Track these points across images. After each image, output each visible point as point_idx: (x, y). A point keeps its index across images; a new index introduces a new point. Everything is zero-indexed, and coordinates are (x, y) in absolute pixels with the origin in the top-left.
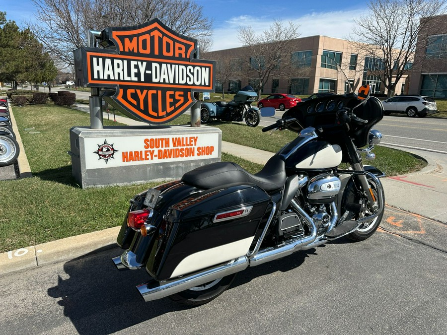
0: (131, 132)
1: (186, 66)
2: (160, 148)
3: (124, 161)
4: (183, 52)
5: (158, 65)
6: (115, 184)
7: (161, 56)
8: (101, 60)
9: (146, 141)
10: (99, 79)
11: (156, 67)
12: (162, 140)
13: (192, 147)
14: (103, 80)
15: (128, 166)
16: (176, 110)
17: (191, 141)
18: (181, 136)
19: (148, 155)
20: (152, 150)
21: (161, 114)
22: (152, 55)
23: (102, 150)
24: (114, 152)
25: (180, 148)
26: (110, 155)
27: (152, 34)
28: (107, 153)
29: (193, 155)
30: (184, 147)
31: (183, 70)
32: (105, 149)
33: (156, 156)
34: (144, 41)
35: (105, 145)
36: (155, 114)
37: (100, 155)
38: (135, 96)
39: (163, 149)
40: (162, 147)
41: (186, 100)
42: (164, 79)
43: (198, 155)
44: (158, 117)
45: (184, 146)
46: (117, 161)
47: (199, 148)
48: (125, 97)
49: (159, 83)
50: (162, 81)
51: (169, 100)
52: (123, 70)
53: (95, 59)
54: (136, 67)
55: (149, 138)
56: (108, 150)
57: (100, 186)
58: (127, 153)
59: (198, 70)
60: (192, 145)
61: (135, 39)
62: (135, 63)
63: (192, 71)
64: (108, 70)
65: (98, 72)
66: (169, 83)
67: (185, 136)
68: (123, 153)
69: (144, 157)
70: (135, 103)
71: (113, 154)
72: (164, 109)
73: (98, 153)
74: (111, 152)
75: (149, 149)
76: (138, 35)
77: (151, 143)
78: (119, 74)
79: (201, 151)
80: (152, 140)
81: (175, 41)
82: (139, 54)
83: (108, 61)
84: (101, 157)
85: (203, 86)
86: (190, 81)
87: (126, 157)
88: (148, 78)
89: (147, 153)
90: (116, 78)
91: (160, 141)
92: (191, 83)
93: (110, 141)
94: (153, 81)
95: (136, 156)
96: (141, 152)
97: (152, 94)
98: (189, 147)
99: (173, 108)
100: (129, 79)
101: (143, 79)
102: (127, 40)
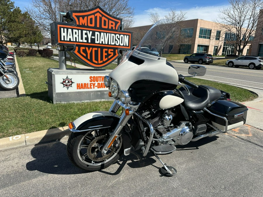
0: (82, 72)
2: (99, 82)
3: (77, 89)
4: (113, 26)
6: (72, 102)
7: (100, 28)
8: (65, 30)
9: (91, 77)
10: (64, 41)
11: (97, 35)
12: (100, 77)
14: (67, 41)
15: (80, 92)
19: (92, 86)
20: (94, 83)
22: (95, 27)
23: (65, 82)
24: (72, 83)
26: (69, 85)
28: (68, 84)
32: (67, 82)
33: (96, 86)
35: (67, 79)
37: (64, 85)
38: (85, 51)
39: (100, 83)
40: (100, 81)
41: (115, 54)
46: (73, 89)
48: (79, 51)
52: (78, 36)
53: (62, 29)
54: (86, 34)
55: (93, 76)
56: (69, 82)
57: (63, 102)
58: (79, 84)
61: (86, 18)
62: (86, 32)
63: (119, 37)
64: (70, 35)
65: (64, 36)
68: (77, 84)
69: (89, 87)
70: (85, 55)
71: (71, 85)
73: (63, 83)
74: (71, 83)
75: (93, 82)
76: (87, 16)
77: (93, 79)
78: (76, 38)
80: (94, 77)
81: (109, 19)
82: (88, 27)
83: (70, 30)
84: (65, 86)
87: (79, 86)
88: (93, 41)
89: (91, 85)
90: (74, 40)
91: (99, 78)
93: (70, 77)
94: (96, 43)
95: (85, 86)
96: (88, 84)
97: (95, 50)
100: (82, 41)
101: (90, 41)
102: (81, 18)
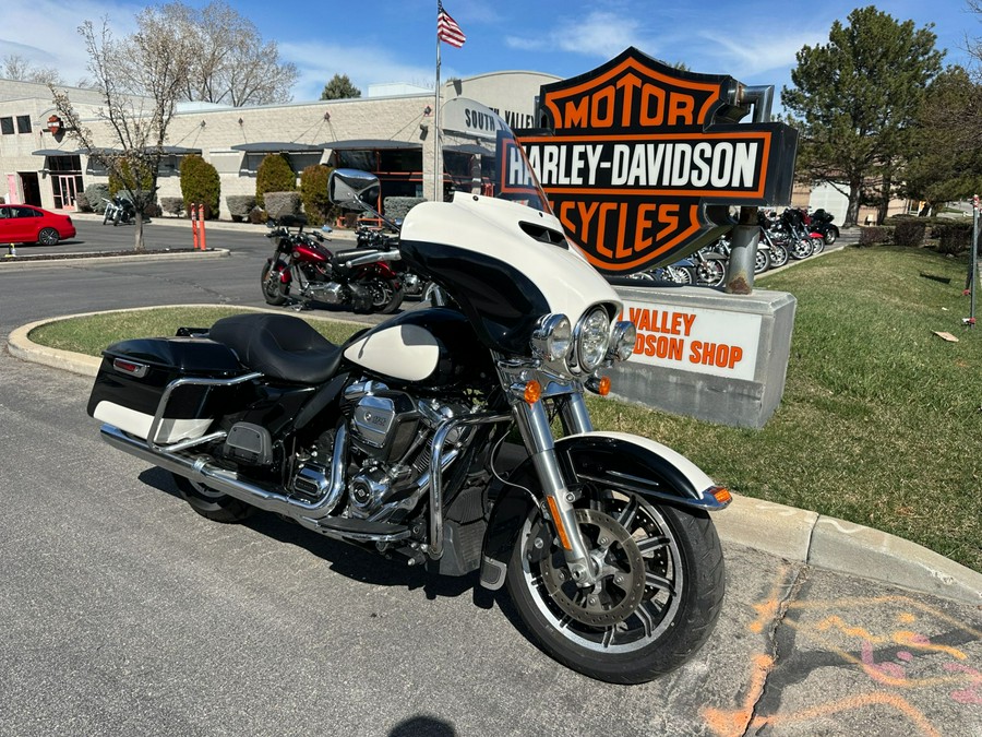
1: (693, 144)
5: (626, 149)
13: (678, 337)
16: (656, 245)
17: (676, 323)
18: (651, 308)
21: (621, 253)
25: (645, 333)
27: (619, 84)
29: (679, 357)
30: (658, 335)
31: (683, 153)
34: (603, 102)
36: (609, 254)
42: (637, 178)
43: (693, 360)
44: (614, 260)
45: (657, 330)
47: (695, 345)
49: (625, 186)
50: (631, 182)
51: (642, 224)
59: (724, 152)
60: (678, 333)
66: (648, 187)
67: (661, 309)
72: (629, 242)
79: (701, 351)
85: (735, 189)
86: (699, 178)
92: (703, 183)
98: (669, 336)
99: (649, 242)
